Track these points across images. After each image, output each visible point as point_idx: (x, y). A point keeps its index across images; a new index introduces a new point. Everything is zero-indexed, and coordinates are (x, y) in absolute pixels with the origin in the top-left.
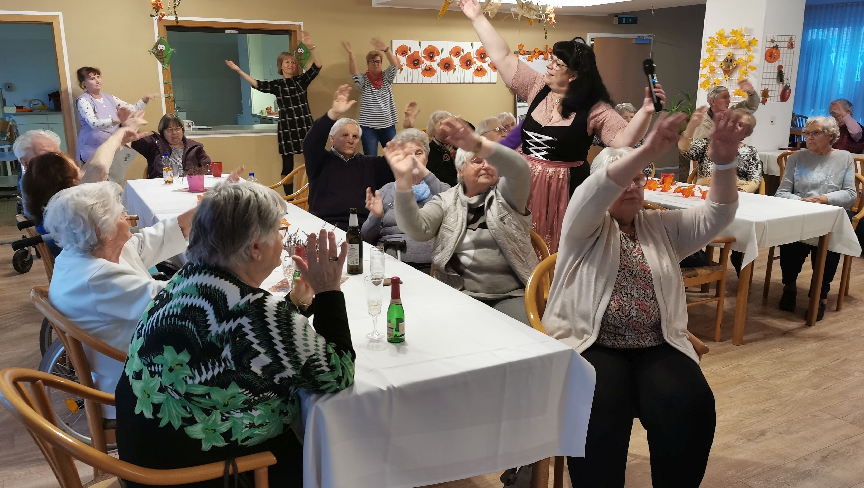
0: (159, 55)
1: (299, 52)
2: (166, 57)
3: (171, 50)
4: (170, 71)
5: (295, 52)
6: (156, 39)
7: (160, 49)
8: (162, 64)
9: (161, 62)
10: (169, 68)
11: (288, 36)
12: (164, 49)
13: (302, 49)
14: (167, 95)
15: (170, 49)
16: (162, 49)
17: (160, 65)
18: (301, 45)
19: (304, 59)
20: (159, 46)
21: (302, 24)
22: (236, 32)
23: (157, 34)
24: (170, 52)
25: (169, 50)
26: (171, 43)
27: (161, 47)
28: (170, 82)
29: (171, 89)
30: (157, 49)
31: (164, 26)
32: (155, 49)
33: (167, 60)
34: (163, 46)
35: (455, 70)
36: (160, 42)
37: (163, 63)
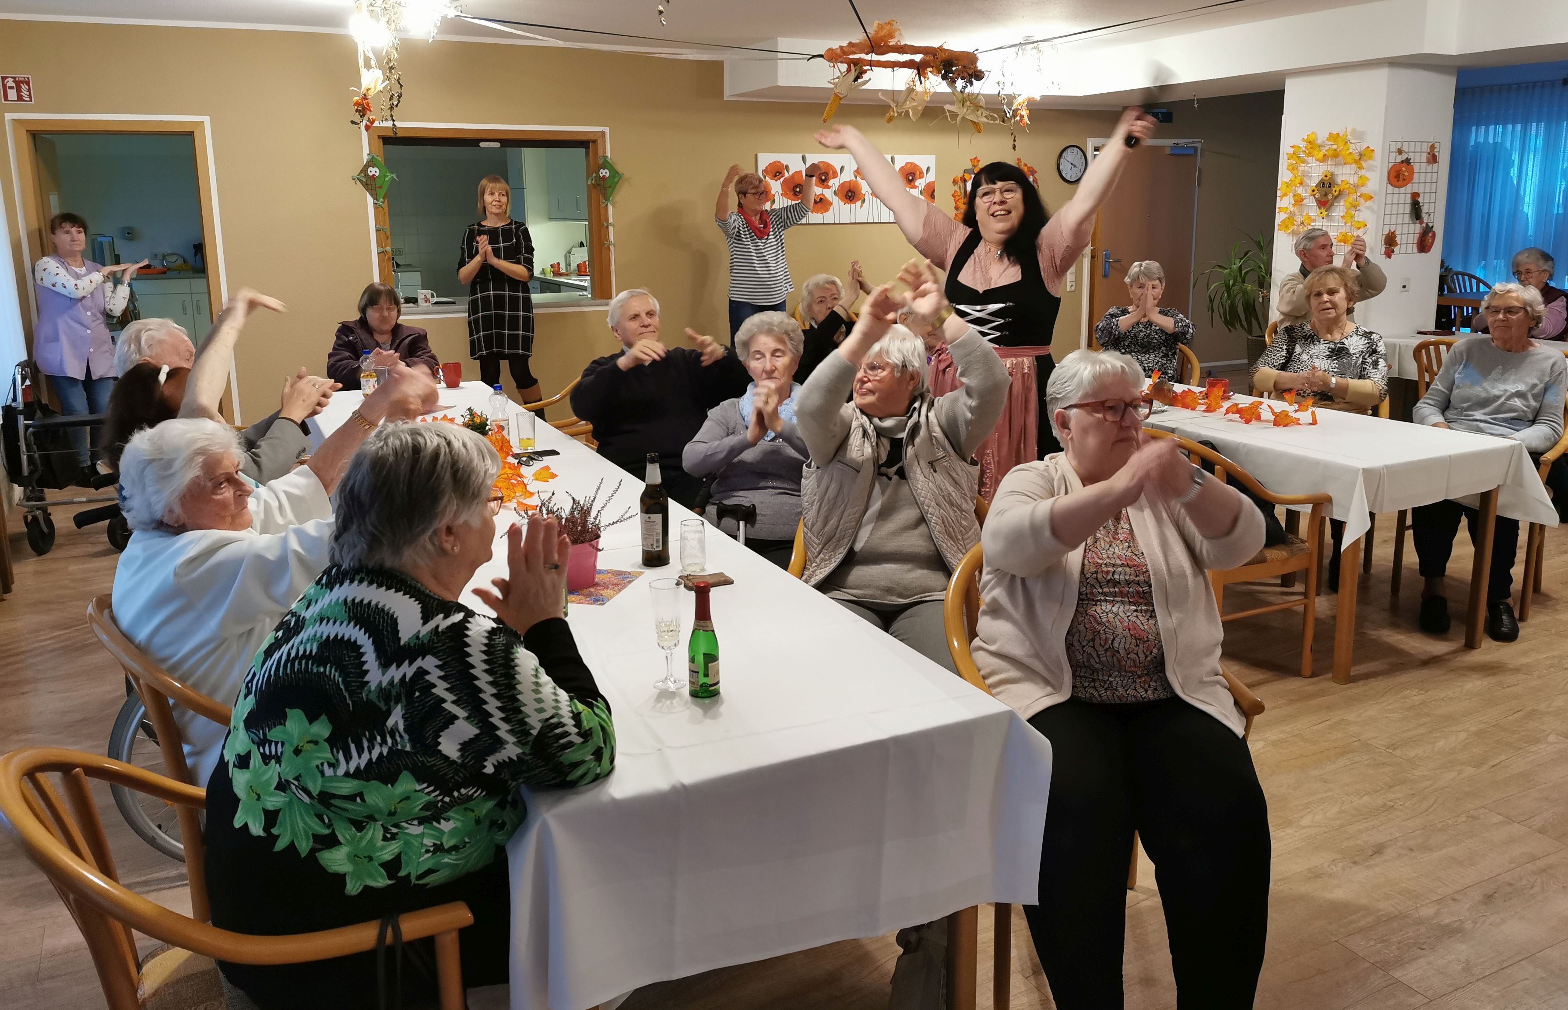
0: (369, 184)
1: (601, 175)
2: (380, 187)
3: (389, 176)
4: (386, 209)
5: (594, 175)
6: (366, 158)
7: (370, 174)
8: (374, 199)
9: (371, 195)
10: (385, 205)
11: (584, 150)
12: (377, 174)
13: (606, 170)
14: (381, 250)
15: (388, 174)
16: (374, 175)
17: (370, 200)
18: (605, 165)
19: (610, 187)
20: (370, 169)
21: (607, 130)
22: (497, 145)
23: (366, 150)
24: (387, 179)
25: (385, 176)
26: (389, 164)
27: (373, 171)
28: (387, 227)
29: (387, 238)
30: (366, 175)
31: (379, 137)
32: (363, 175)
33: (381, 192)
34: (376, 169)
35: (864, 201)
36: (371, 163)
37: (375, 197)
